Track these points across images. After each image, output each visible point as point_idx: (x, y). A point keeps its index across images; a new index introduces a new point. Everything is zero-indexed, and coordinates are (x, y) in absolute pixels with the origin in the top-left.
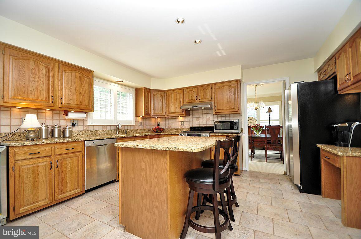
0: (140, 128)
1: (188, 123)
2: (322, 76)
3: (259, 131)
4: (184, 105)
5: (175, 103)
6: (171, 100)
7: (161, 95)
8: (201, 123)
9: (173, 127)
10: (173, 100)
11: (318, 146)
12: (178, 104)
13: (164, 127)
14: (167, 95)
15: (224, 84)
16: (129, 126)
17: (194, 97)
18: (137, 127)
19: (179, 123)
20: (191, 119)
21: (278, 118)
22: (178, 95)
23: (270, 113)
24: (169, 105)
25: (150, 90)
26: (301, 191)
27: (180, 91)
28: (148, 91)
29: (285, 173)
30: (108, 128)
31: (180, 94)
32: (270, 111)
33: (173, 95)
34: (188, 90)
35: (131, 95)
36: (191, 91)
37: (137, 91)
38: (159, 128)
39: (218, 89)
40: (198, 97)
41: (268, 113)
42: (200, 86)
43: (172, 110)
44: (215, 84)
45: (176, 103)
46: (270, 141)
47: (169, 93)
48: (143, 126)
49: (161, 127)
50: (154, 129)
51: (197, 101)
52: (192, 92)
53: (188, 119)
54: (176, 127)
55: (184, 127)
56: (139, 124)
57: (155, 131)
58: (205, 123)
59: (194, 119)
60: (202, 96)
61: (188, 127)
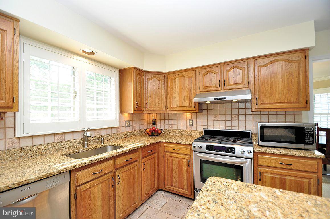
0: (127, 130)
1: (199, 123)
4: (197, 96)
5: (181, 91)
6: (174, 87)
7: (159, 80)
8: (222, 123)
9: (175, 128)
10: (178, 88)
12: (186, 94)
13: (162, 127)
14: (169, 79)
15: (277, 58)
16: (108, 130)
17: (215, 82)
18: (123, 130)
19: (184, 123)
20: (205, 117)
22: (187, 79)
24: (171, 95)
25: (142, 71)
27: (189, 74)
28: (140, 73)
30: (68, 137)
31: (190, 78)
33: (177, 80)
34: (204, 71)
35: (113, 79)
36: (209, 72)
37: (123, 72)
38: (155, 130)
39: (261, 67)
40: (222, 82)
42: (227, 63)
43: (176, 103)
44: (256, 58)
45: (183, 92)
47: (172, 76)
48: (131, 127)
49: (158, 126)
50: (148, 131)
51: (219, 88)
52: (210, 75)
53: (199, 117)
54: (180, 128)
55: (194, 129)
56: (126, 124)
57: (150, 133)
58: (229, 123)
59: (210, 117)
60: (230, 81)
61: (201, 129)
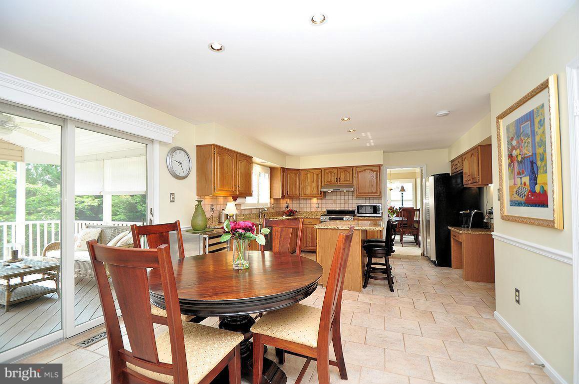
1: (323, 205)
2: (453, 168)
3: (394, 213)
4: (322, 187)
5: (311, 183)
6: (306, 180)
7: (295, 174)
8: (339, 205)
9: (305, 210)
10: (309, 180)
11: (449, 228)
12: (315, 185)
14: (302, 174)
15: (367, 168)
17: (334, 179)
18: (271, 210)
19: (312, 205)
20: (327, 202)
21: (411, 198)
22: (315, 176)
23: (403, 192)
24: (304, 186)
25: (284, 168)
26: (436, 265)
29: (423, 255)
31: (317, 175)
32: (403, 189)
33: (309, 175)
34: (327, 171)
36: (330, 172)
37: (272, 170)
39: (359, 172)
40: (338, 179)
41: (401, 192)
42: (340, 168)
43: (308, 191)
44: (357, 167)
45: (313, 184)
46: (406, 224)
47: (304, 172)
48: (274, 209)
50: (286, 212)
51: (337, 183)
52: (331, 174)
53: (323, 201)
54: (309, 210)
55: (319, 210)
58: (343, 206)
59: (331, 202)
60: (343, 179)
61: (324, 210)
